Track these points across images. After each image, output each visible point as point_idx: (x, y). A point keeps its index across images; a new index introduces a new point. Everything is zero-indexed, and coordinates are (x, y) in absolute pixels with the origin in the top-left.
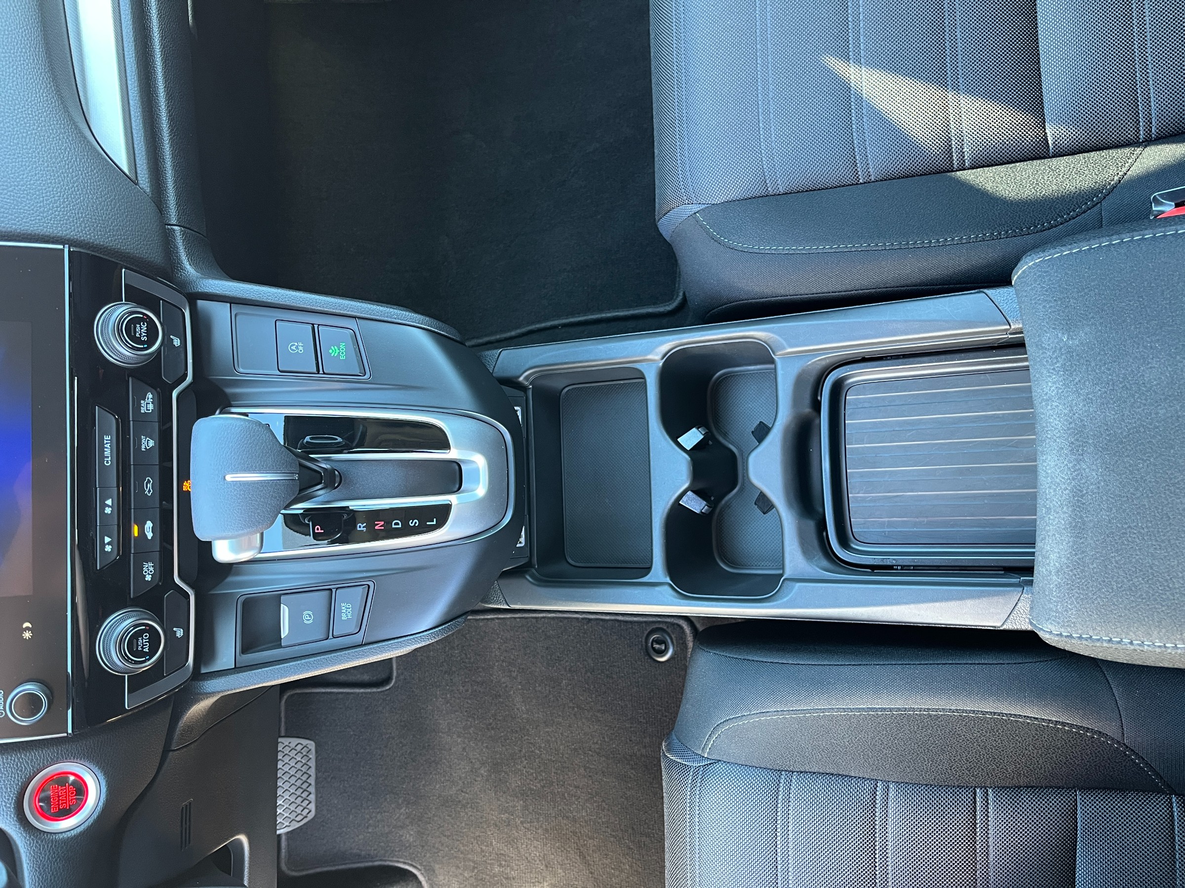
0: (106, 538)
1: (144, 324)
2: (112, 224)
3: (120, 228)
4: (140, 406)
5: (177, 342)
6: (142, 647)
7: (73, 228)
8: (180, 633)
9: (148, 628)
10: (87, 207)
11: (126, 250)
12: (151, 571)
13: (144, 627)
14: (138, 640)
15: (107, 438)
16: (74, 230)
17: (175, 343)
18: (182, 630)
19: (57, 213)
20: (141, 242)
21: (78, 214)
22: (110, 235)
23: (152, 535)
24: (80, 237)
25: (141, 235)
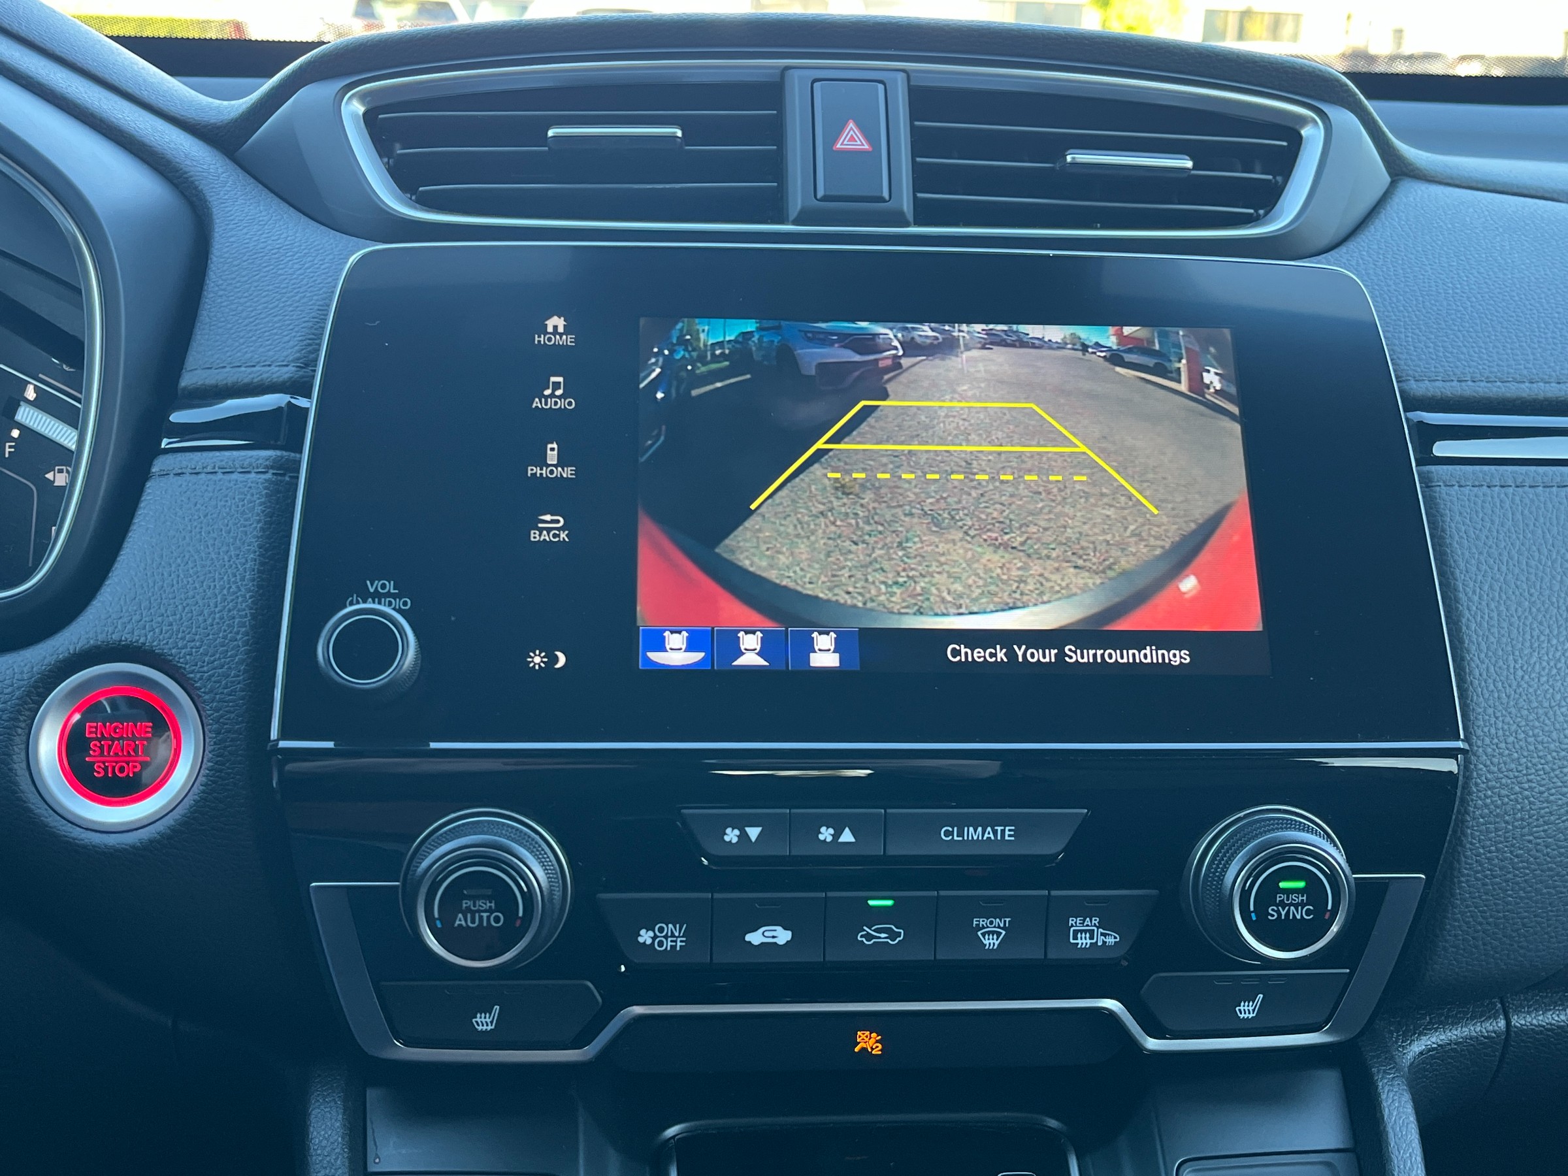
0: (759, 830)
1: (1308, 912)
2: (1517, 856)
3: (1510, 876)
4: (1085, 914)
5: (1247, 1010)
6: (468, 909)
7: (1496, 769)
8: (484, 1022)
9: (518, 923)
10: (1548, 802)
11: (1460, 888)
12: (661, 944)
13: (521, 914)
14: (489, 898)
15: (1007, 833)
16: (1489, 771)
17: (1244, 1006)
18: (489, 1028)
19: (1523, 735)
20: (1481, 924)
21: (1529, 781)
22: (1490, 852)
23: (756, 942)
24: (1476, 785)
25: (1496, 925)
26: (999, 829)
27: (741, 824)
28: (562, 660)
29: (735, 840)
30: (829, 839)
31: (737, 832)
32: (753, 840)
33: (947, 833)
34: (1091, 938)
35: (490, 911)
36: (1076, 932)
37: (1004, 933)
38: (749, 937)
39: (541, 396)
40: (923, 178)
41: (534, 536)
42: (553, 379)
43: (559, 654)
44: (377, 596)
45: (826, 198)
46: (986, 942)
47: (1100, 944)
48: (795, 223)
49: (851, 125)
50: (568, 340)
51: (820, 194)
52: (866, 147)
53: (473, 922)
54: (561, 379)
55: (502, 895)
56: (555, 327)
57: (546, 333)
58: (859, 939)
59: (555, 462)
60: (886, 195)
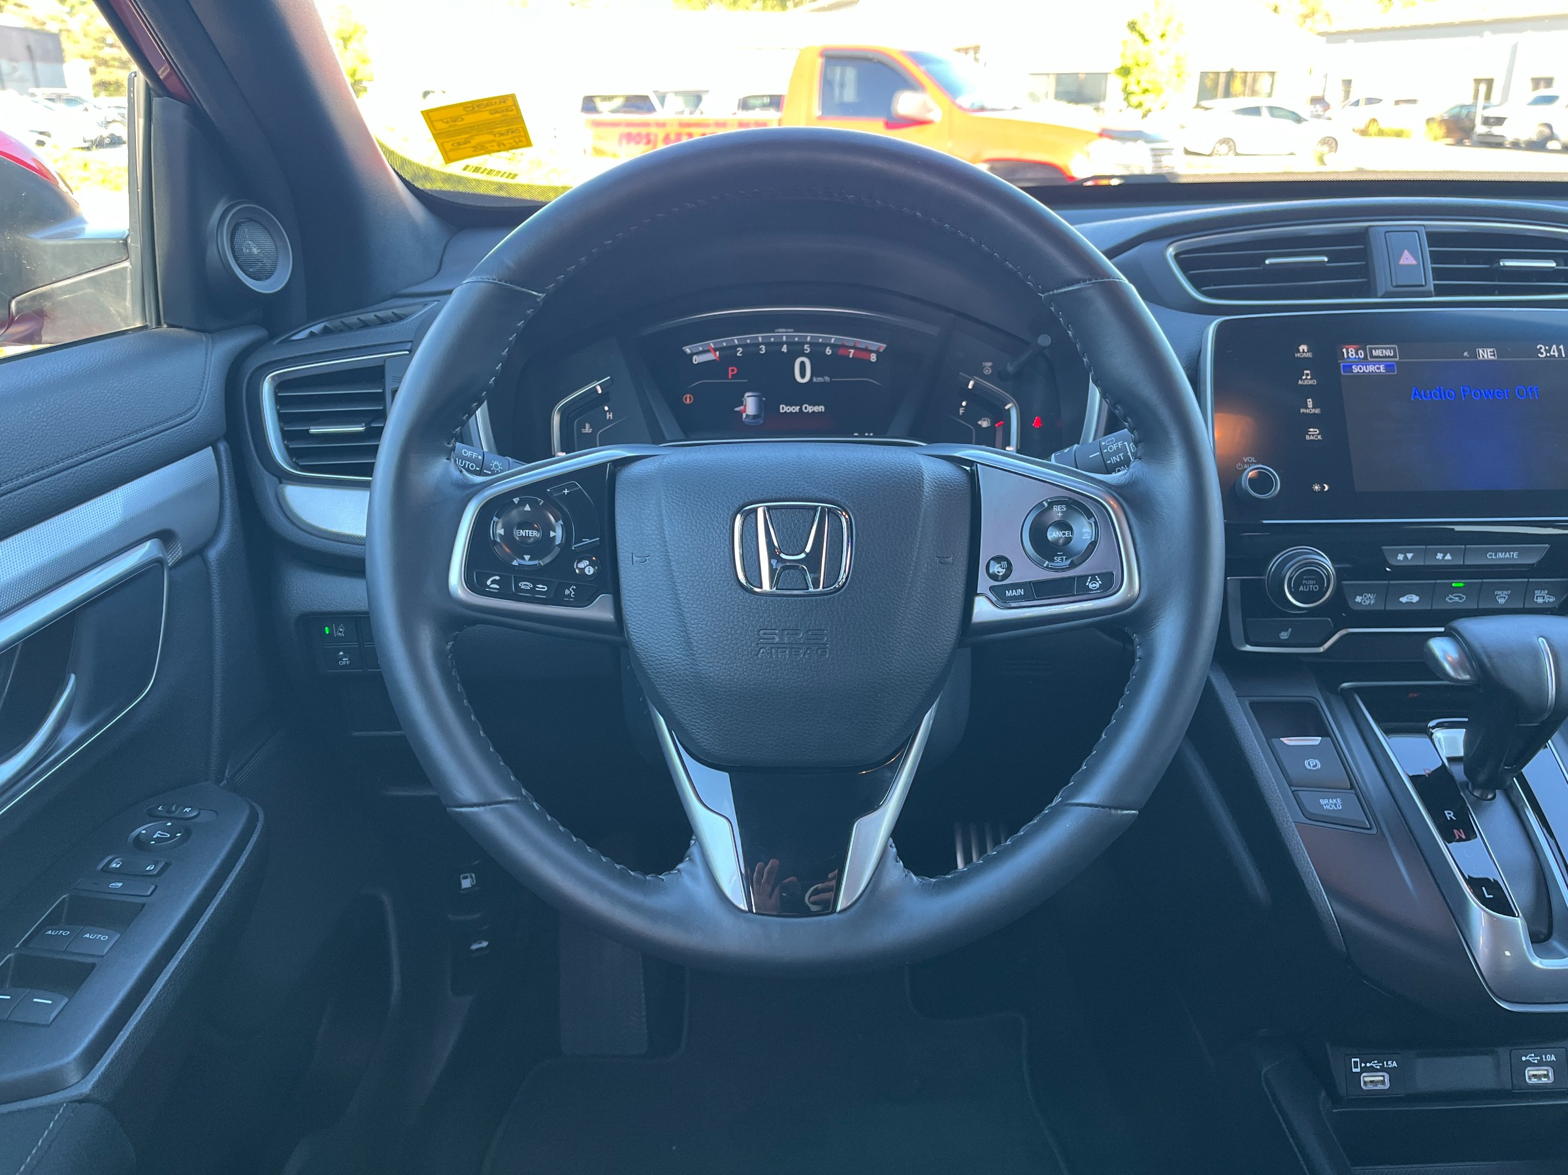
0: (1411, 555)
4: (1542, 589)
6: (1305, 585)
8: (1284, 635)
9: (1324, 591)
12: (1365, 602)
13: (1325, 586)
14: (1314, 580)
15: (1515, 555)
18: (1286, 638)
23: (1405, 601)
26: (1512, 553)
27: (1405, 552)
28: (1327, 488)
29: (1402, 559)
30: (1441, 558)
31: (1403, 556)
32: (1409, 558)
33: (1490, 555)
34: (1544, 599)
35: (1314, 584)
36: (1537, 597)
37: (1507, 597)
38: (1401, 599)
39: (1301, 379)
40: (1438, 274)
41: (1308, 437)
42: (1306, 372)
43: (1325, 485)
44: (1248, 463)
45: (1397, 286)
46: (1499, 601)
47: (1547, 601)
48: (1382, 297)
49: (1406, 252)
50: (1309, 355)
51: (1394, 284)
52: (1414, 262)
53: (1306, 588)
54: (1308, 372)
55: (1319, 578)
56: (1303, 350)
57: (1300, 352)
58: (1447, 599)
59: (1311, 407)
60: (1424, 283)
